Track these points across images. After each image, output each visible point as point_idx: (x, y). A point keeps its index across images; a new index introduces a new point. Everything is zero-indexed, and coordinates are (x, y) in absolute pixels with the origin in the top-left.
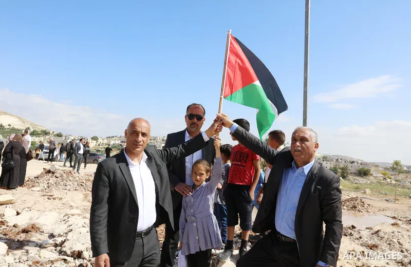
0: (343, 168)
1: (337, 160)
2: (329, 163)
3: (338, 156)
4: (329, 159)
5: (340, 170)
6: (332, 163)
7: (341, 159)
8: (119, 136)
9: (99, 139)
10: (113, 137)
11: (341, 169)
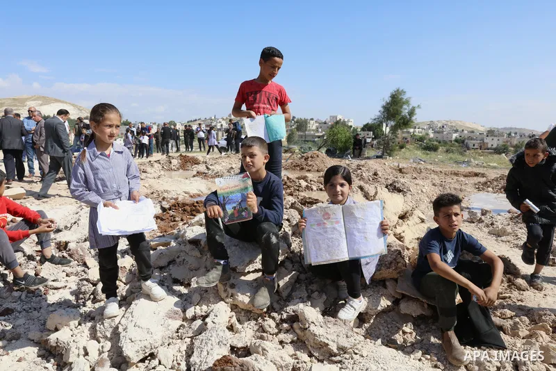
0: (516, 145)
1: (510, 134)
2: (496, 139)
3: (511, 128)
4: (496, 133)
5: (512, 149)
6: (501, 139)
7: (516, 133)
8: (203, 119)
9: (178, 124)
10: (196, 120)
11: (514, 147)
